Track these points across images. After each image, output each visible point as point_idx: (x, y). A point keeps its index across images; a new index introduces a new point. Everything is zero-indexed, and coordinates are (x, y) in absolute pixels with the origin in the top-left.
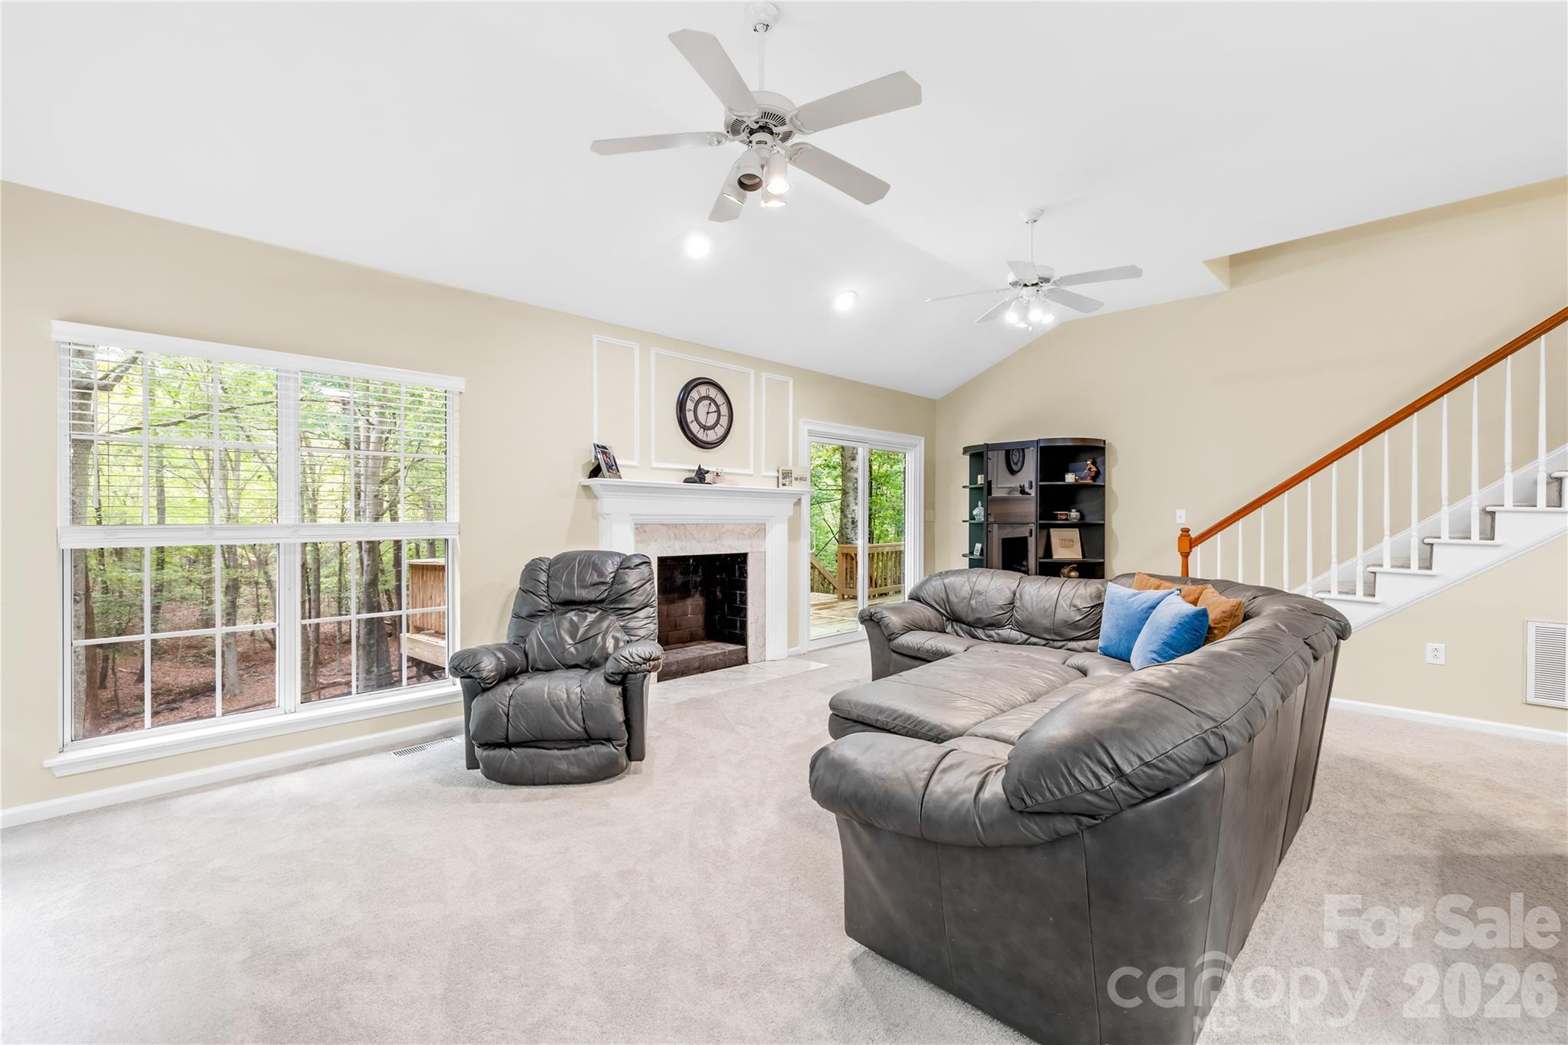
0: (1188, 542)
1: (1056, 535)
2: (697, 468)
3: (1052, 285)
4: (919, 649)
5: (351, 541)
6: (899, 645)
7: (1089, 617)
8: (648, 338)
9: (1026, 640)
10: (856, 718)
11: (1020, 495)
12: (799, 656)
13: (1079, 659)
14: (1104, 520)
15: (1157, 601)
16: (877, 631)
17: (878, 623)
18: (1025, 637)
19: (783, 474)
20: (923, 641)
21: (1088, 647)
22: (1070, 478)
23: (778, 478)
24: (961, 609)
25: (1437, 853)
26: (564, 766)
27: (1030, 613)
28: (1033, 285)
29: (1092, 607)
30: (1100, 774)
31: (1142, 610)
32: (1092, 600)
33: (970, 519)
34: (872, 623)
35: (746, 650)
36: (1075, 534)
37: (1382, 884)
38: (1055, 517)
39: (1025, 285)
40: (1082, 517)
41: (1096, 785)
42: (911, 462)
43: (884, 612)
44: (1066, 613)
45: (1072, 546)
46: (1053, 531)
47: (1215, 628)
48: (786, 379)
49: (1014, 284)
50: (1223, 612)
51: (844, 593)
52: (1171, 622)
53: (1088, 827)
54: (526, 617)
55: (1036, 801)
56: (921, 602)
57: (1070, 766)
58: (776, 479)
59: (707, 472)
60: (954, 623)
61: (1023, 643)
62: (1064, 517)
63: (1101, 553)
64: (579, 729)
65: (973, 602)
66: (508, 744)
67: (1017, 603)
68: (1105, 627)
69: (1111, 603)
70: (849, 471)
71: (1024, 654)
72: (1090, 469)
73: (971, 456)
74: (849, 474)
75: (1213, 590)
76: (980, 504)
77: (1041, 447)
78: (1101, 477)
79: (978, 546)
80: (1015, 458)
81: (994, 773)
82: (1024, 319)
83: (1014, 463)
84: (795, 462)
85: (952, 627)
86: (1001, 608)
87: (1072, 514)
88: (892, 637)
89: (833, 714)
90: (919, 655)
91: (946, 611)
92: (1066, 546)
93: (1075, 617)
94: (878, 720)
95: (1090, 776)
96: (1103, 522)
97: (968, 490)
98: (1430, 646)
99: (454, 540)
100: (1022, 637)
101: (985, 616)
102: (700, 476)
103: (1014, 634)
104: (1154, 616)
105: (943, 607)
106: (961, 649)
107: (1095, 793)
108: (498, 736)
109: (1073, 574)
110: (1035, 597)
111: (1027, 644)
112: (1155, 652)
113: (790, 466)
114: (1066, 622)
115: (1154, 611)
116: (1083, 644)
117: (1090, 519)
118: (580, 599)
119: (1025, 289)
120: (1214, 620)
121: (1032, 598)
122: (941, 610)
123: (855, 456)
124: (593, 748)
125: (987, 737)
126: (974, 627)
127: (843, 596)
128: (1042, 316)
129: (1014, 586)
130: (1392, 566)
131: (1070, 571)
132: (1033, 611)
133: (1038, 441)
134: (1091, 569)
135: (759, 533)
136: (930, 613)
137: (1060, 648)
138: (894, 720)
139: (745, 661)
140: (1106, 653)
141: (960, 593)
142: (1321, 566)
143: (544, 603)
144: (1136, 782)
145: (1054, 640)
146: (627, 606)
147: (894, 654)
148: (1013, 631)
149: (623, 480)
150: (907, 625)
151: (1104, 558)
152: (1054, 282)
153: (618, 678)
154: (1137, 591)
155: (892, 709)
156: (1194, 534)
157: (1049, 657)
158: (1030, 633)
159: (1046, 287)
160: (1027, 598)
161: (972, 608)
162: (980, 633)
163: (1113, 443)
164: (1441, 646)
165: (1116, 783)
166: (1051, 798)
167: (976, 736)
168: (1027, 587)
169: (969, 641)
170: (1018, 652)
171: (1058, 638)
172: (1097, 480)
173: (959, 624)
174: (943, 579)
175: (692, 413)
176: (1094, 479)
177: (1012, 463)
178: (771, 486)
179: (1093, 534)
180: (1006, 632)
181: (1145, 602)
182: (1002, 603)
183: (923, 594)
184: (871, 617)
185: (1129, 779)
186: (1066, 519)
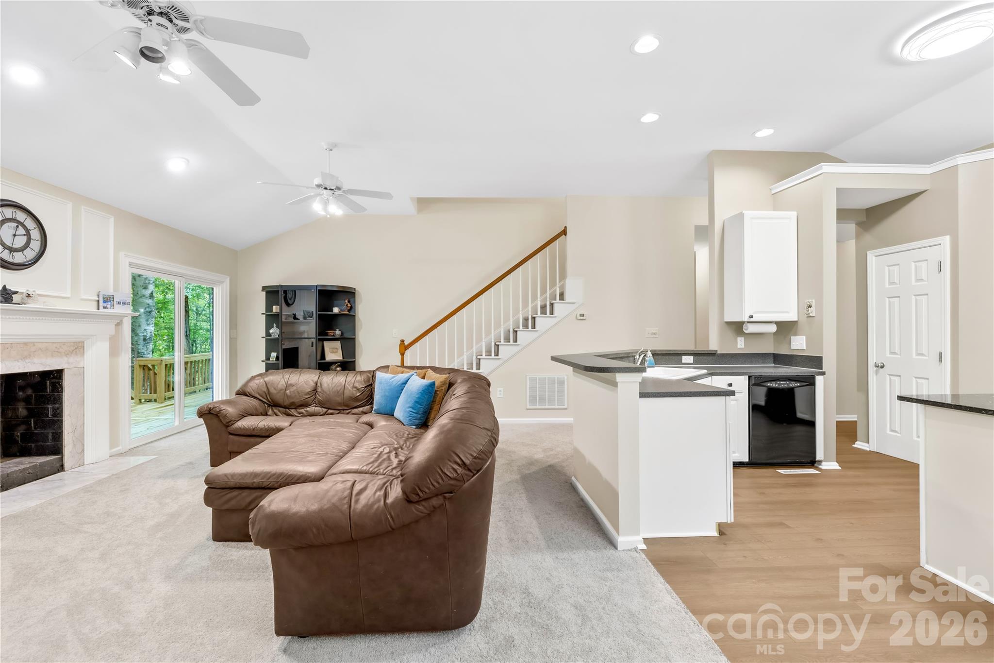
0: (404, 347)
1: (327, 344)
3: (342, 192)
4: (254, 429)
6: (236, 428)
7: (365, 393)
9: (326, 412)
10: (234, 486)
11: (293, 320)
12: (121, 454)
13: (366, 418)
14: (355, 336)
15: (406, 379)
16: (215, 421)
17: (216, 415)
18: (325, 410)
19: (104, 298)
20: (256, 423)
21: (364, 411)
22: (336, 310)
23: (98, 301)
24: (279, 398)
25: (519, 476)
27: (328, 395)
28: (330, 189)
29: (365, 387)
30: (456, 468)
31: (398, 385)
32: (365, 383)
33: (266, 336)
34: (210, 416)
35: (62, 459)
36: (338, 344)
37: (509, 495)
38: (327, 334)
39: (326, 188)
40: (342, 334)
41: (455, 475)
42: (219, 294)
43: (222, 406)
44: (350, 392)
45: (336, 352)
46: (326, 344)
47: (438, 391)
48: (106, 215)
49: (319, 186)
50: (441, 382)
51: (141, 398)
52: (418, 390)
53: (449, 498)
55: (425, 492)
56: (247, 396)
57: (442, 468)
58: (96, 303)
59: (15, 293)
60: (273, 408)
61: (324, 415)
62: (332, 334)
63: (353, 355)
65: (288, 392)
67: (319, 390)
68: (377, 397)
69: (380, 383)
70: (141, 297)
71: (332, 420)
72: (347, 305)
73: (267, 293)
74: (141, 300)
75: (431, 371)
76: (275, 325)
77: (319, 290)
78: (353, 310)
79: (274, 354)
80: (289, 295)
81: (389, 487)
82: (325, 209)
83: (289, 299)
84: (116, 288)
85: (273, 410)
86: (308, 393)
87: (337, 332)
88: (230, 424)
89: (209, 488)
90: (254, 433)
91: (268, 400)
92: (333, 352)
93: (356, 394)
94: (254, 482)
95: (452, 471)
96: (354, 337)
97: (265, 315)
98: (499, 389)
100: (323, 411)
101: (297, 400)
102: (7, 296)
103: (318, 409)
104: (407, 388)
105: (266, 398)
106: (287, 424)
107: (455, 479)
109: (338, 369)
110: (330, 384)
111: (327, 415)
112: (411, 407)
113: (110, 291)
114: (351, 397)
115: (406, 385)
116: (361, 409)
117: (347, 335)
119: (325, 191)
120: (437, 387)
121: (328, 385)
122: (264, 400)
123: (146, 286)
125: (343, 473)
126: (288, 409)
127: (140, 400)
128: (336, 210)
129: (316, 379)
130: (486, 356)
131: (336, 367)
132: (330, 393)
133: (318, 286)
134: (347, 365)
135: (77, 350)
136: (254, 402)
137: (348, 414)
138: (268, 479)
139: (61, 468)
140: (378, 413)
141: (277, 386)
142: (461, 354)
144: (471, 468)
145: (343, 410)
147: (231, 437)
148: (316, 408)
150: (241, 414)
151: (355, 358)
152: (344, 191)
154: (393, 375)
155: (265, 472)
156: (406, 343)
157: (347, 420)
158: (329, 407)
159: (337, 192)
160: (325, 385)
161: (287, 396)
162: (293, 411)
163: (359, 290)
164: (502, 389)
165: (463, 471)
166: (433, 488)
167: (336, 474)
168: (324, 378)
169: (291, 419)
170: (328, 420)
171: (346, 408)
172: (351, 312)
173: (277, 408)
174: (264, 378)
176: (349, 311)
177: (288, 299)
178: (92, 308)
179: (349, 344)
180: (311, 409)
181: (399, 382)
182: (309, 390)
183: (249, 390)
184: (209, 411)
185: (469, 467)
186: (334, 336)
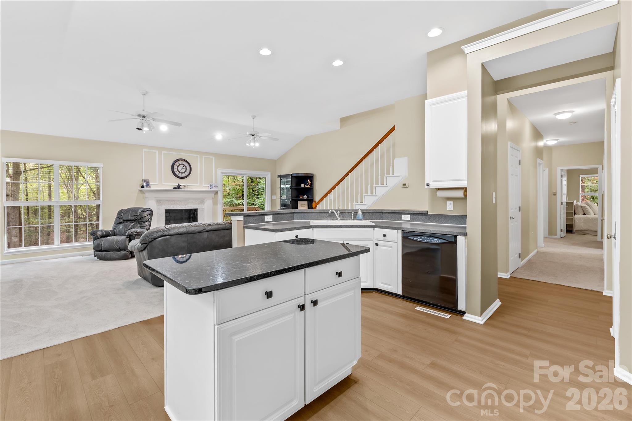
1: (300, 203)
2: (178, 184)
5: (73, 205)
8: (160, 149)
14: (313, 198)
23: (209, 186)
26: (114, 256)
33: (280, 198)
36: (306, 202)
38: (299, 197)
40: (308, 197)
42: (267, 180)
45: (305, 207)
46: (298, 202)
48: (212, 157)
54: (117, 224)
59: (181, 185)
64: (118, 247)
66: (102, 251)
72: (309, 183)
77: (293, 176)
78: (312, 185)
84: (216, 182)
92: (303, 206)
97: (280, 189)
99: (101, 204)
102: (179, 187)
108: (99, 249)
113: (213, 183)
117: (310, 197)
118: (130, 219)
124: (121, 252)
133: (292, 174)
135: (202, 202)
143: (122, 221)
146: (142, 221)
149: (152, 188)
153: (128, 236)
163: (315, 174)
175: (176, 169)
176: (310, 186)
178: (206, 189)
186: (303, 198)
